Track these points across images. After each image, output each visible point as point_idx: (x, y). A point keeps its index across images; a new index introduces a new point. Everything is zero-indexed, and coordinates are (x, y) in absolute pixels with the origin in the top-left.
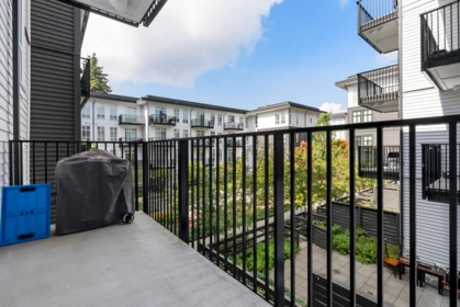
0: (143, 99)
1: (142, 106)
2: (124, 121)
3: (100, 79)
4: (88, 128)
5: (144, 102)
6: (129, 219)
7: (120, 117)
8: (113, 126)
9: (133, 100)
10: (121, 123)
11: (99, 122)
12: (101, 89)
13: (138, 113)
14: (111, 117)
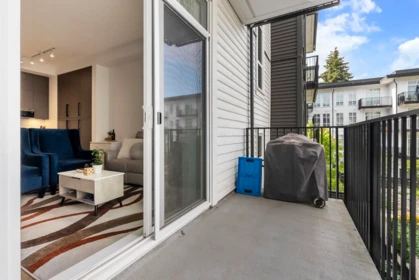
0: (389, 77)
1: (388, 86)
2: (364, 104)
3: (341, 69)
4: (328, 115)
5: (391, 80)
6: (320, 204)
7: (360, 101)
8: (352, 111)
9: (377, 81)
10: (360, 107)
11: (338, 109)
12: (342, 78)
13: (383, 93)
14: (350, 103)
